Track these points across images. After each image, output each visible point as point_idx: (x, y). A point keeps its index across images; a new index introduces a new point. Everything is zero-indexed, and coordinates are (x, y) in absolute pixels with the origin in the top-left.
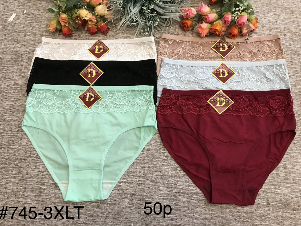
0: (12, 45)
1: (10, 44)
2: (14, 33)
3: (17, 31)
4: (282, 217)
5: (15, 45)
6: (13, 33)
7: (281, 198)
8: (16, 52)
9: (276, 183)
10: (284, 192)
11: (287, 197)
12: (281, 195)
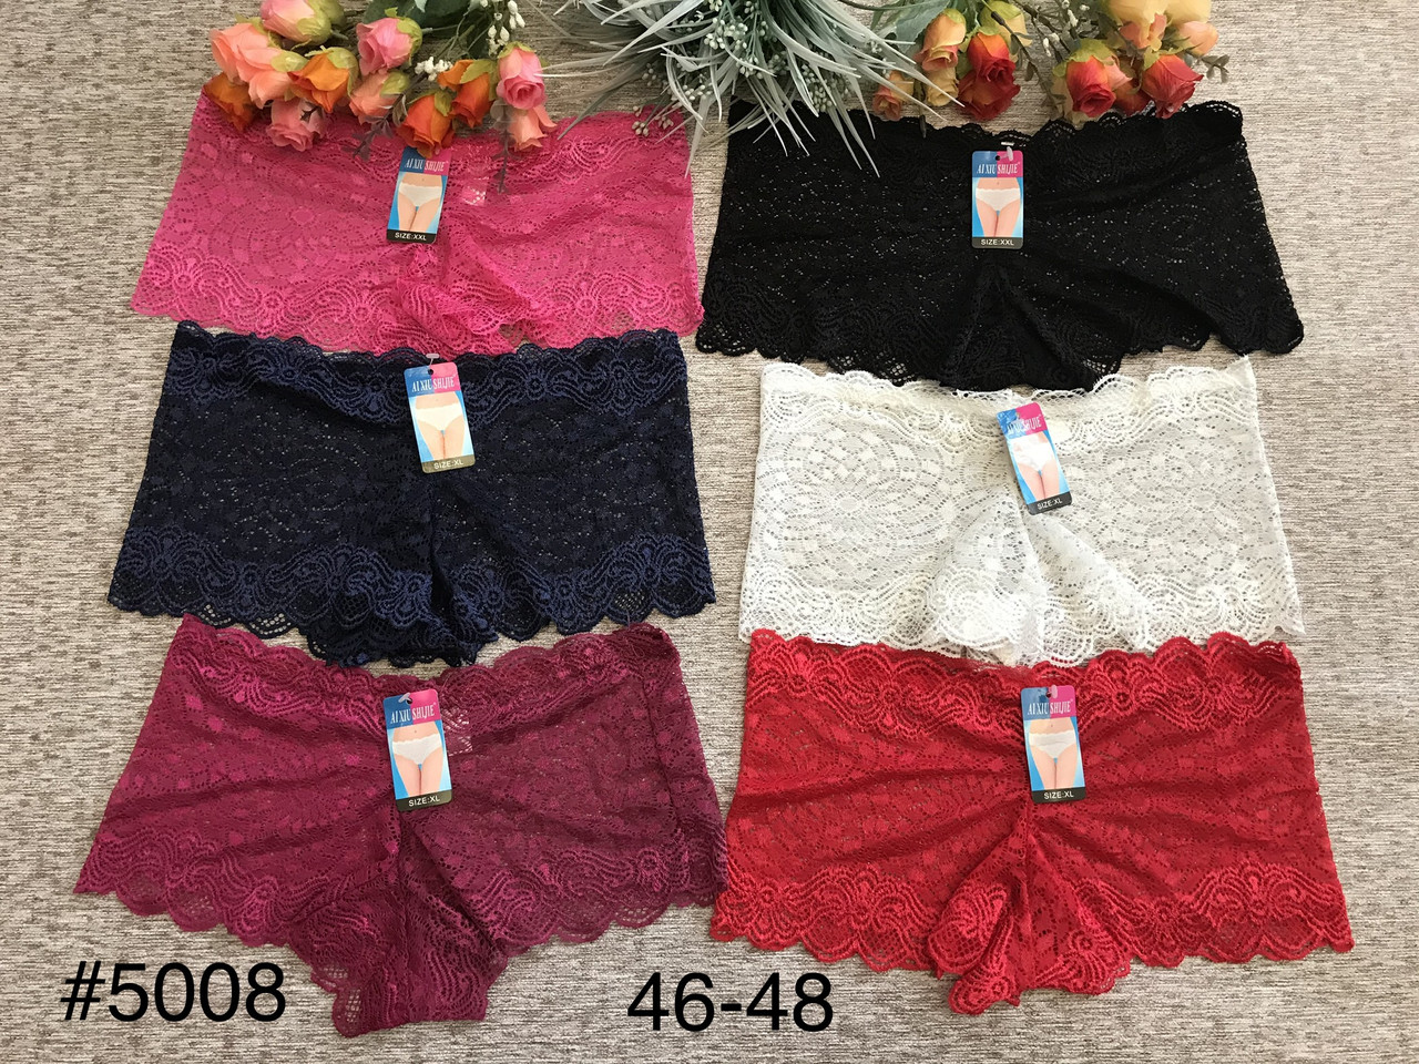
0: (134, 86)
1: (124, 80)
2: (140, 30)
3: (152, 17)
4: (1369, 792)
5: (148, 85)
6: (134, 27)
7: (1364, 717)
8: (157, 115)
9: (1340, 656)
10: (1375, 689)
11: (1390, 712)
12: (1365, 705)
